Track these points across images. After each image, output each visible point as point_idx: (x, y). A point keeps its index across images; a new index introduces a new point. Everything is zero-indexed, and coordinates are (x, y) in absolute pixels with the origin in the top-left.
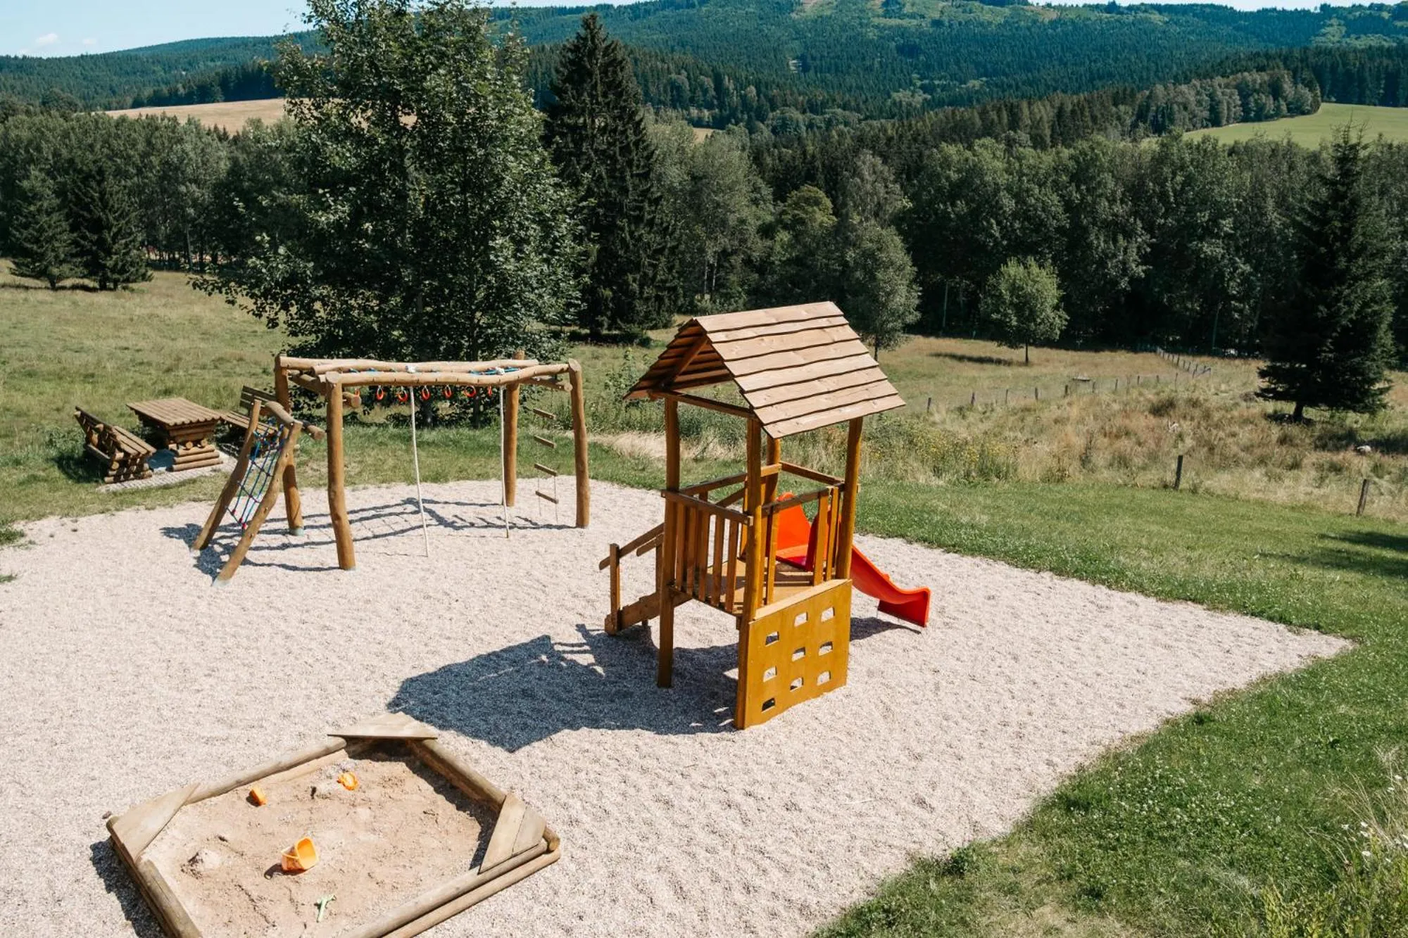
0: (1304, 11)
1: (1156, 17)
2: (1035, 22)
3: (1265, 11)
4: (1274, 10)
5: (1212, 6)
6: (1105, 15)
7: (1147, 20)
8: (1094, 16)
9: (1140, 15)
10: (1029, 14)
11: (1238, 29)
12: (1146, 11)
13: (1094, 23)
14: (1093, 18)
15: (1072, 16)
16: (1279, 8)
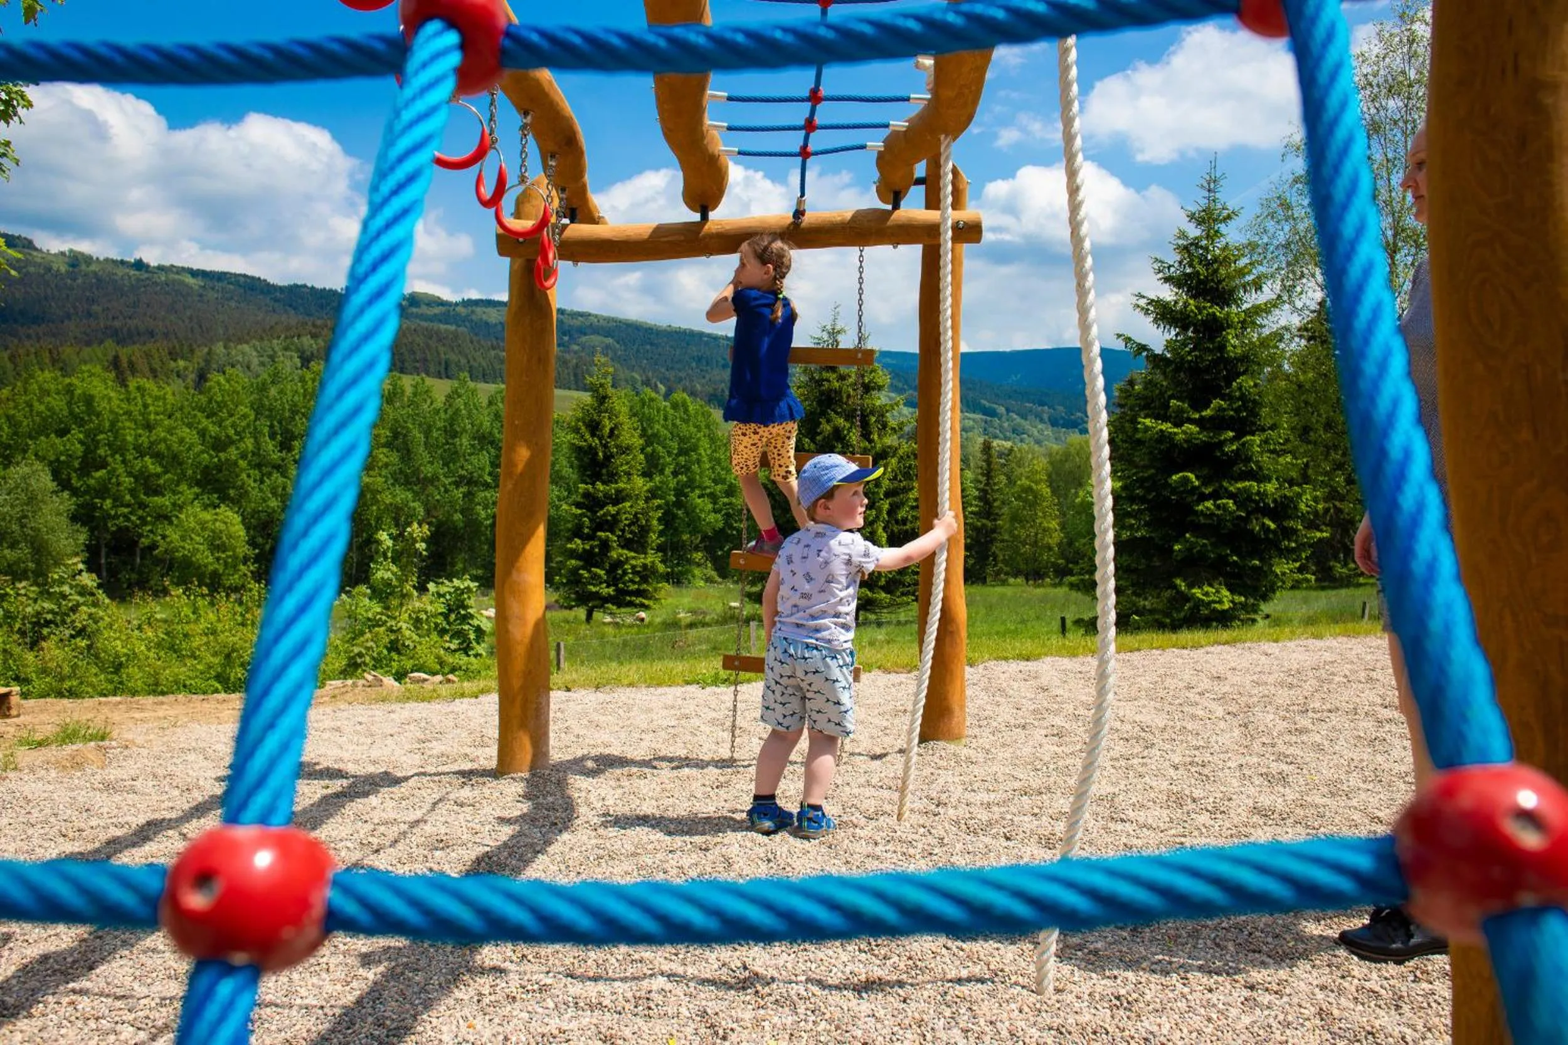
0: (331, 290)
1: (190, 280)
2: (49, 269)
3: (296, 286)
4: (305, 286)
5: (245, 276)
6: (132, 272)
7: (182, 283)
8: (120, 271)
9: (172, 276)
10: (39, 260)
11: (276, 300)
12: (178, 273)
13: (122, 278)
14: (120, 274)
15: (93, 267)
16: (309, 285)
